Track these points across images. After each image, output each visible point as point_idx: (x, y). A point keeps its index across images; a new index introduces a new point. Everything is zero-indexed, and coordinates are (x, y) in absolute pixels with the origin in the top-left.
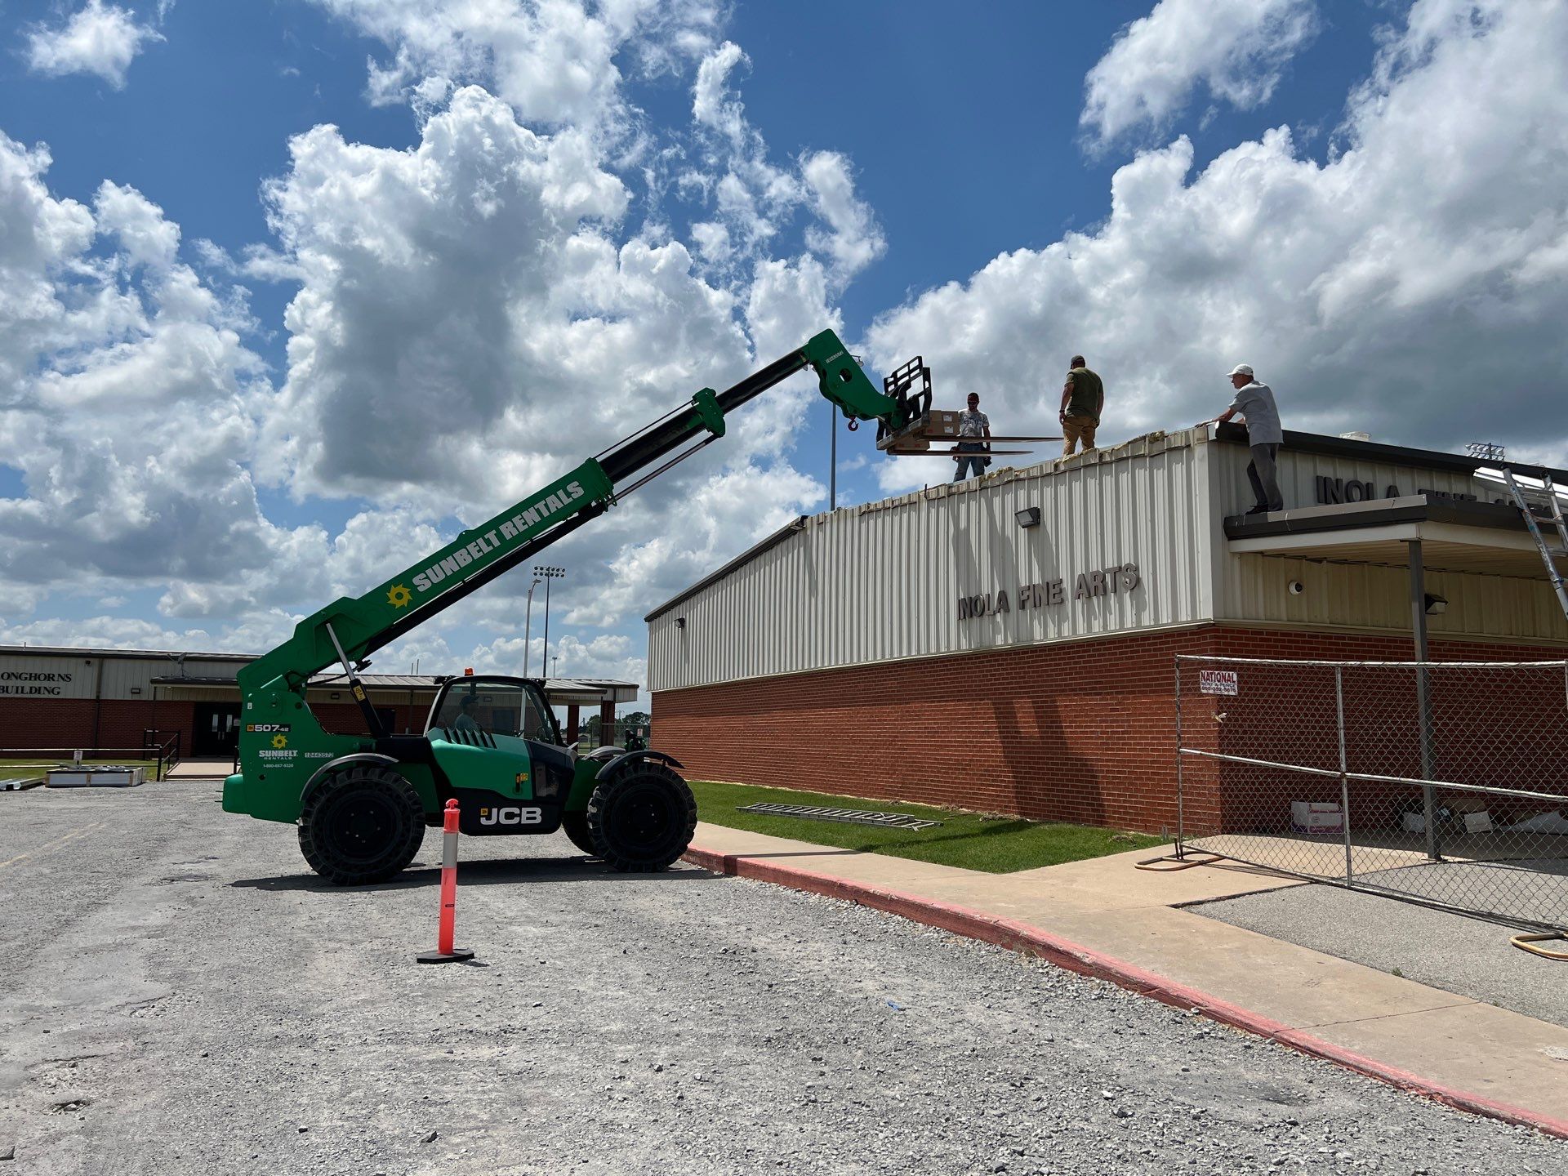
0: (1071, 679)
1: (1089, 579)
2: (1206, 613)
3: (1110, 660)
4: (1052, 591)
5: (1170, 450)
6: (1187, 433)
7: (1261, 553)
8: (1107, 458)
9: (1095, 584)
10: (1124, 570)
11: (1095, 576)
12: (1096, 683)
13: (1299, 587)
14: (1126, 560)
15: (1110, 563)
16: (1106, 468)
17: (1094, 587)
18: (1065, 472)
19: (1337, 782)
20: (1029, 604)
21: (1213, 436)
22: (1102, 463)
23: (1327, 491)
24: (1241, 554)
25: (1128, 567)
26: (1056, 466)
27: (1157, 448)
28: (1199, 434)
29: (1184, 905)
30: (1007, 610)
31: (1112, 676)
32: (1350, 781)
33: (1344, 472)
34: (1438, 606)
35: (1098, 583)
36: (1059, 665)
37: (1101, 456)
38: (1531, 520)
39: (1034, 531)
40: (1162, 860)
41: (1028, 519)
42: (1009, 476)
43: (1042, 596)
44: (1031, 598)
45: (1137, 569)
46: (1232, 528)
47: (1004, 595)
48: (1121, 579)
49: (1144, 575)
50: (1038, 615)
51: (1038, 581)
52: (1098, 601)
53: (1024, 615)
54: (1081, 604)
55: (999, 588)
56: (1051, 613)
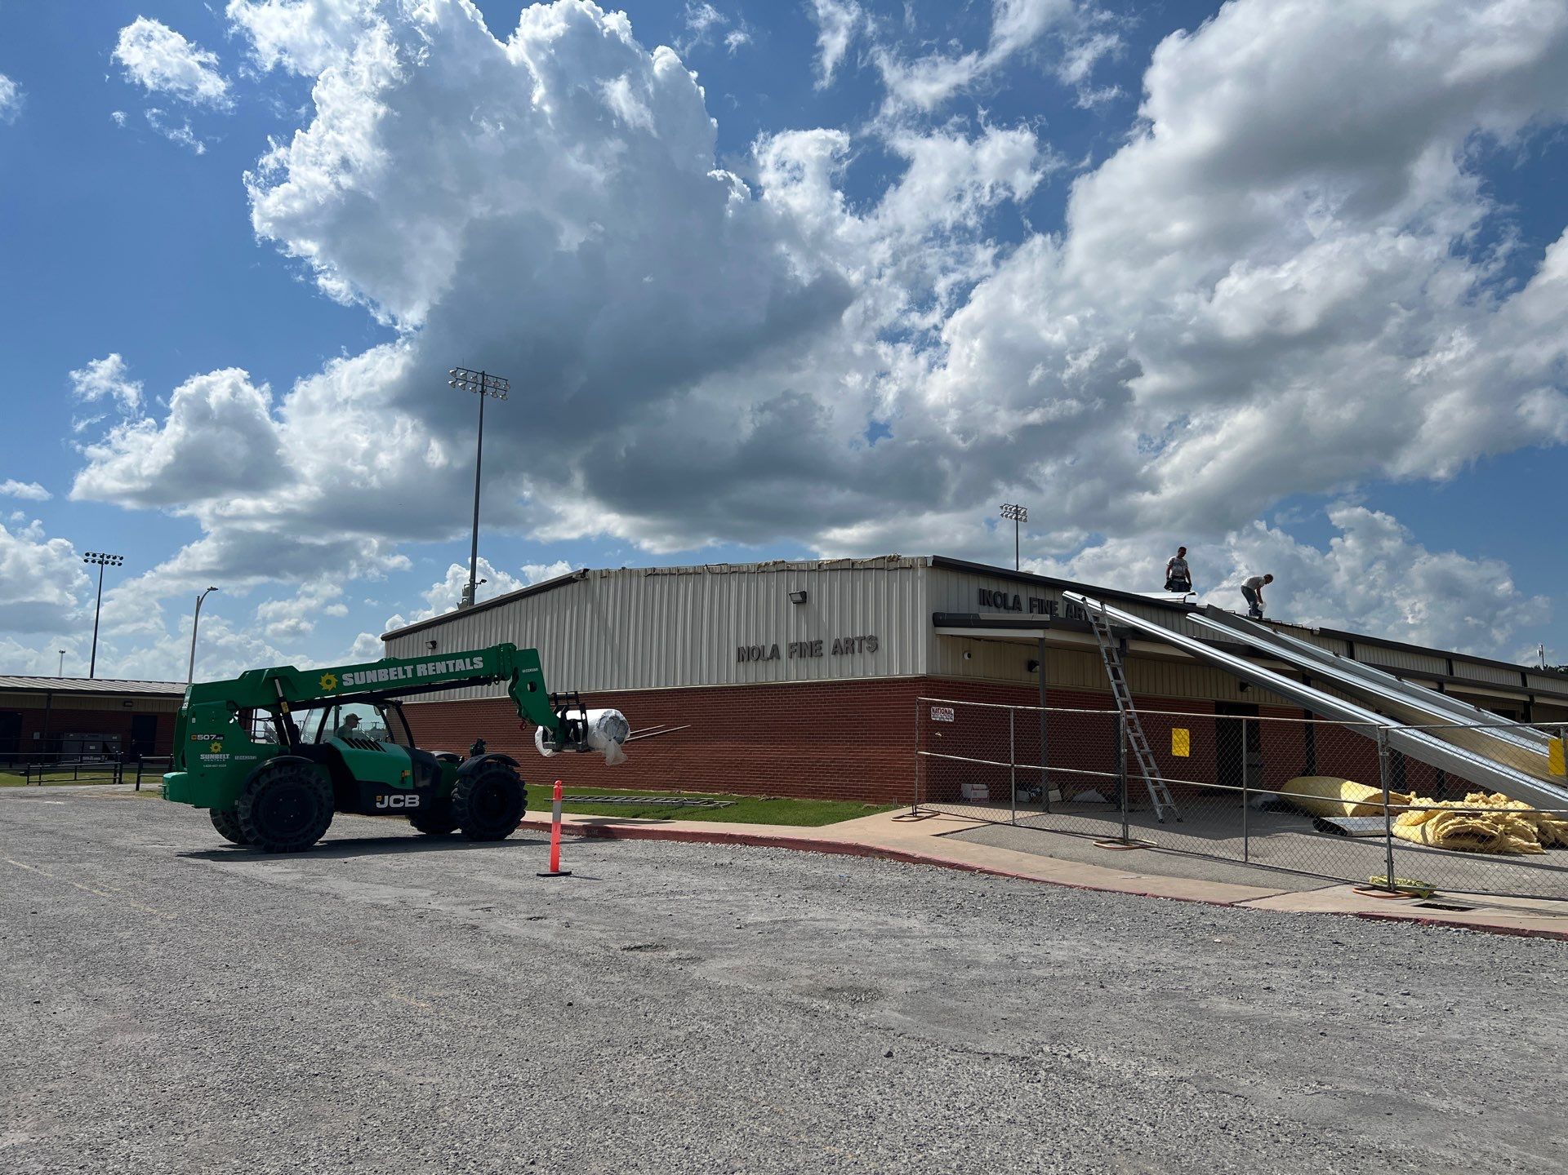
1: (842, 642)
2: (922, 671)
3: (854, 695)
4: (814, 648)
5: (901, 568)
6: (913, 559)
7: (952, 635)
8: (858, 567)
9: (846, 646)
10: (867, 639)
11: (847, 641)
13: (969, 656)
14: (871, 632)
15: (858, 634)
16: (855, 572)
17: (845, 648)
18: (826, 570)
19: (1010, 768)
20: (795, 656)
21: (930, 564)
22: (853, 569)
23: (986, 599)
24: (942, 635)
25: (871, 638)
26: (819, 565)
27: (893, 565)
28: (922, 562)
29: (938, 835)
30: (779, 658)
32: (1015, 769)
33: (993, 586)
35: (848, 646)
37: (853, 564)
38: (1096, 629)
39: (801, 606)
40: (902, 816)
41: (799, 598)
42: (780, 567)
43: (808, 650)
44: (798, 650)
45: (876, 639)
46: (938, 620)
47: (775, 649)
48: (865, 645)
49: (883, 645)
50: (802, 663)
51: (804, 639)
52: (847, 659)
53: (792, 663)
54: (835, 660)
55: (773, 642)
56: (813, 662)
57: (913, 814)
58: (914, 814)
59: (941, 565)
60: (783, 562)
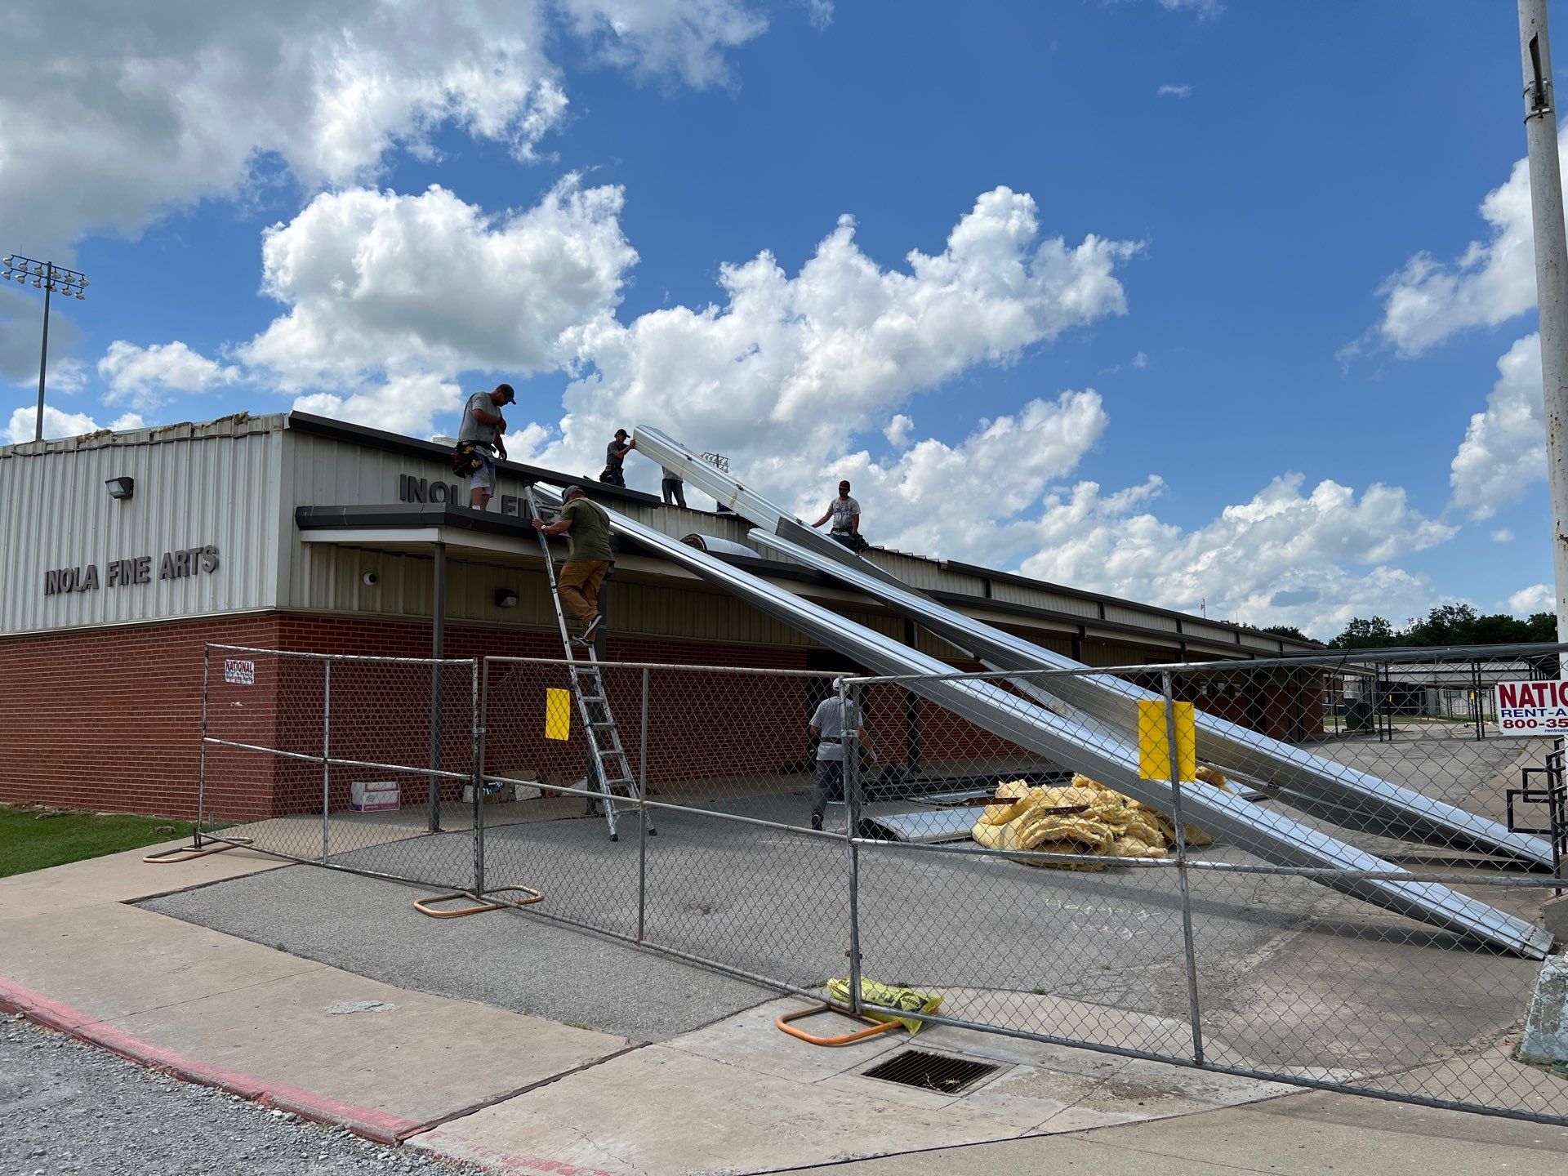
0: (155, 663)
1: (173, 557)
2: (271, 601)
3: (190, 644)
4: (139, 569)
5: (253, 434)
6: (266, 419)
7: (336, 544)
8: (198, 434)
9: (179, 564)
10: (205, 551)
11: (180, 556)
12: (177, 668)
13: (373, 579)
14: (208, 542)
15: (195, 545)
16: (196, 444)
17: (180, 566)
18: (158, 443)
20: (117, 582)
21: (287, 426)
22: (193, 439)
23: (409, 489)
24: (313, 544)
25: (209, 549)
26: (152, 435)
27: (243, 429)
28: (276, 422)
29: (139, 900)
30: (96, 586)
31: (191, 661)
32: (331, 766)
33: (429, 474)
34: (510, 601)
35: (182, 564)
36: (144, 648)
37: (193, 431)
39: (128, 502)
40: (181, 850)
41: (116, 488)
42: (107, 440)
43: (129, 573)
44: (120, 574)
45: (216, 551)
46: (305, 519)
47: (93, 570)
48: (202, 561)
49: (223, 558)
50: (125, 592)
51: (127, 557)
52: (180, 583)
53: (112, 592)
54: (165, 585)
55: (89, 562)
56: (138, 590)
57: (196, 846)
58: (198, 846)
59: (305, 428)
60: (109, 432)
